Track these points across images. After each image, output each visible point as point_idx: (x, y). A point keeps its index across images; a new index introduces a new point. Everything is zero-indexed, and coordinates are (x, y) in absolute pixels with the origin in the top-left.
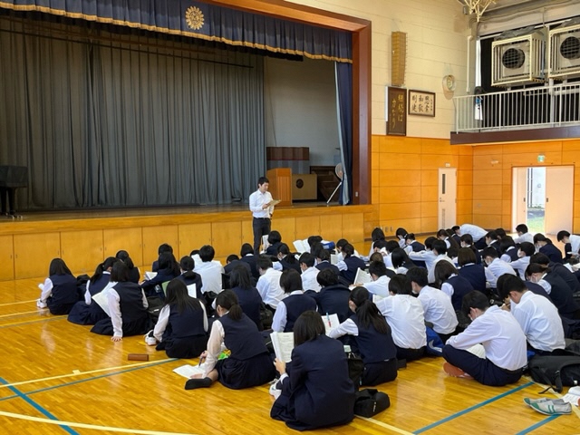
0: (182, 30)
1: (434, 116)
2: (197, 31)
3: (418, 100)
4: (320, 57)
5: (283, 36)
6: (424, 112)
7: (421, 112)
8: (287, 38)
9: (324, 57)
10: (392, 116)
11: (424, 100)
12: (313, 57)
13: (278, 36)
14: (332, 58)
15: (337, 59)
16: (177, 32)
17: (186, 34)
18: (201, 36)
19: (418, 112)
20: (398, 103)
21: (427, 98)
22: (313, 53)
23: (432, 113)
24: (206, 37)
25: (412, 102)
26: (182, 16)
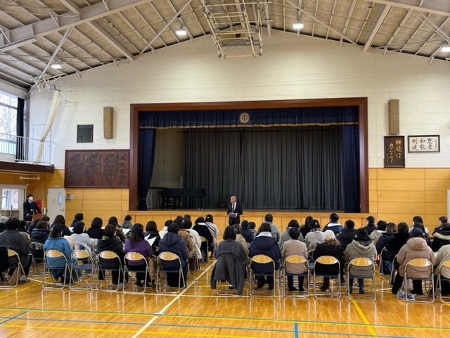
0: (237, 124)
1: (439, 151)
2: (245, 124)
3: (419, 141)
4: (329, 124)
5: (300, 117)
6: (428, 150)
7: (423, 150)
8: (303, 118)
9: (332, 124)
10: (390, 155)
11: (427, 141)
12: (324, 125)
13: (297, 118)
14: (339, 124)
15: (343, 123)
16: (234, 126)
17: (239, 126)
18: (247, 126)
19: (420, 150)
20: (395, 146)
21: (429, 140)
22: (324, 123)
23: (437, 149)
24: (250, 126)
25: (412, 144)
26: (237, 118)
